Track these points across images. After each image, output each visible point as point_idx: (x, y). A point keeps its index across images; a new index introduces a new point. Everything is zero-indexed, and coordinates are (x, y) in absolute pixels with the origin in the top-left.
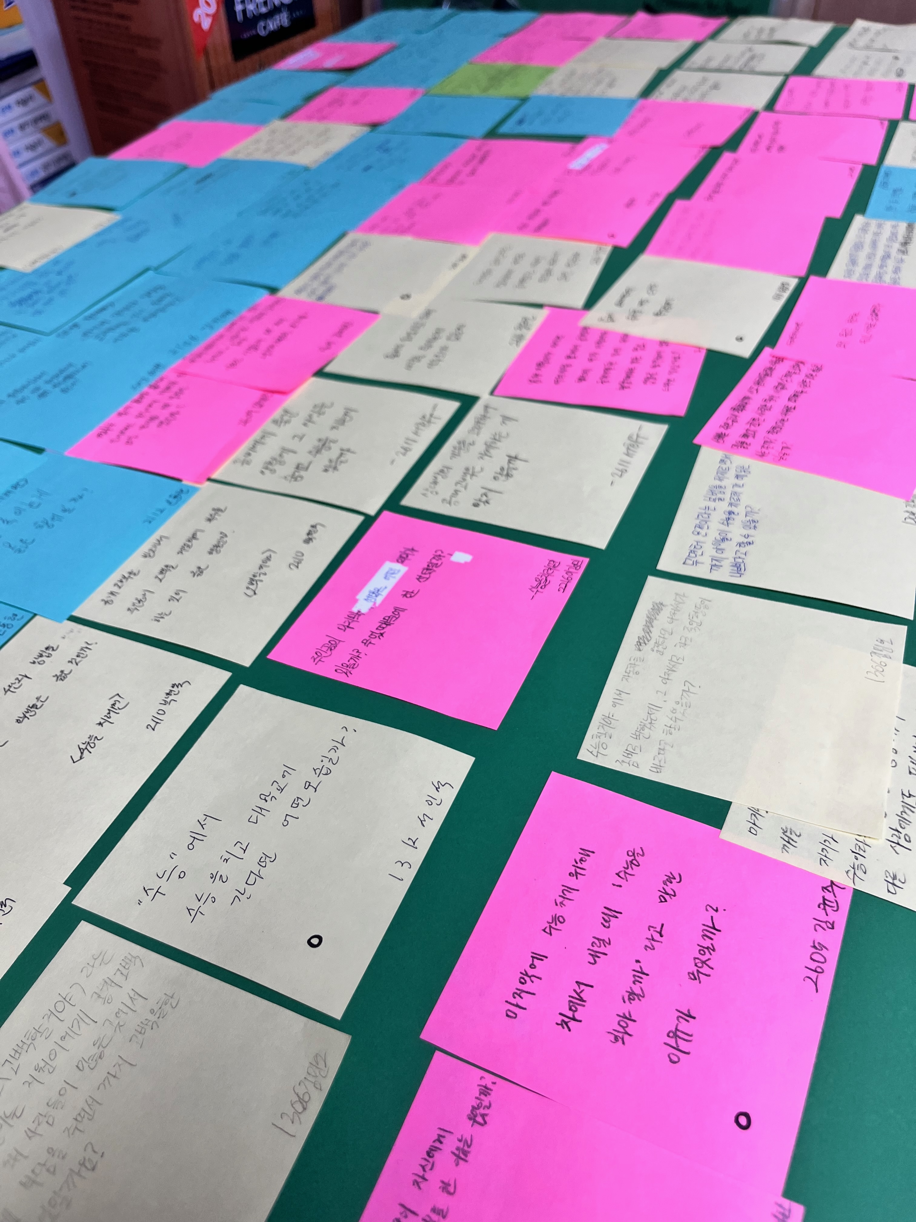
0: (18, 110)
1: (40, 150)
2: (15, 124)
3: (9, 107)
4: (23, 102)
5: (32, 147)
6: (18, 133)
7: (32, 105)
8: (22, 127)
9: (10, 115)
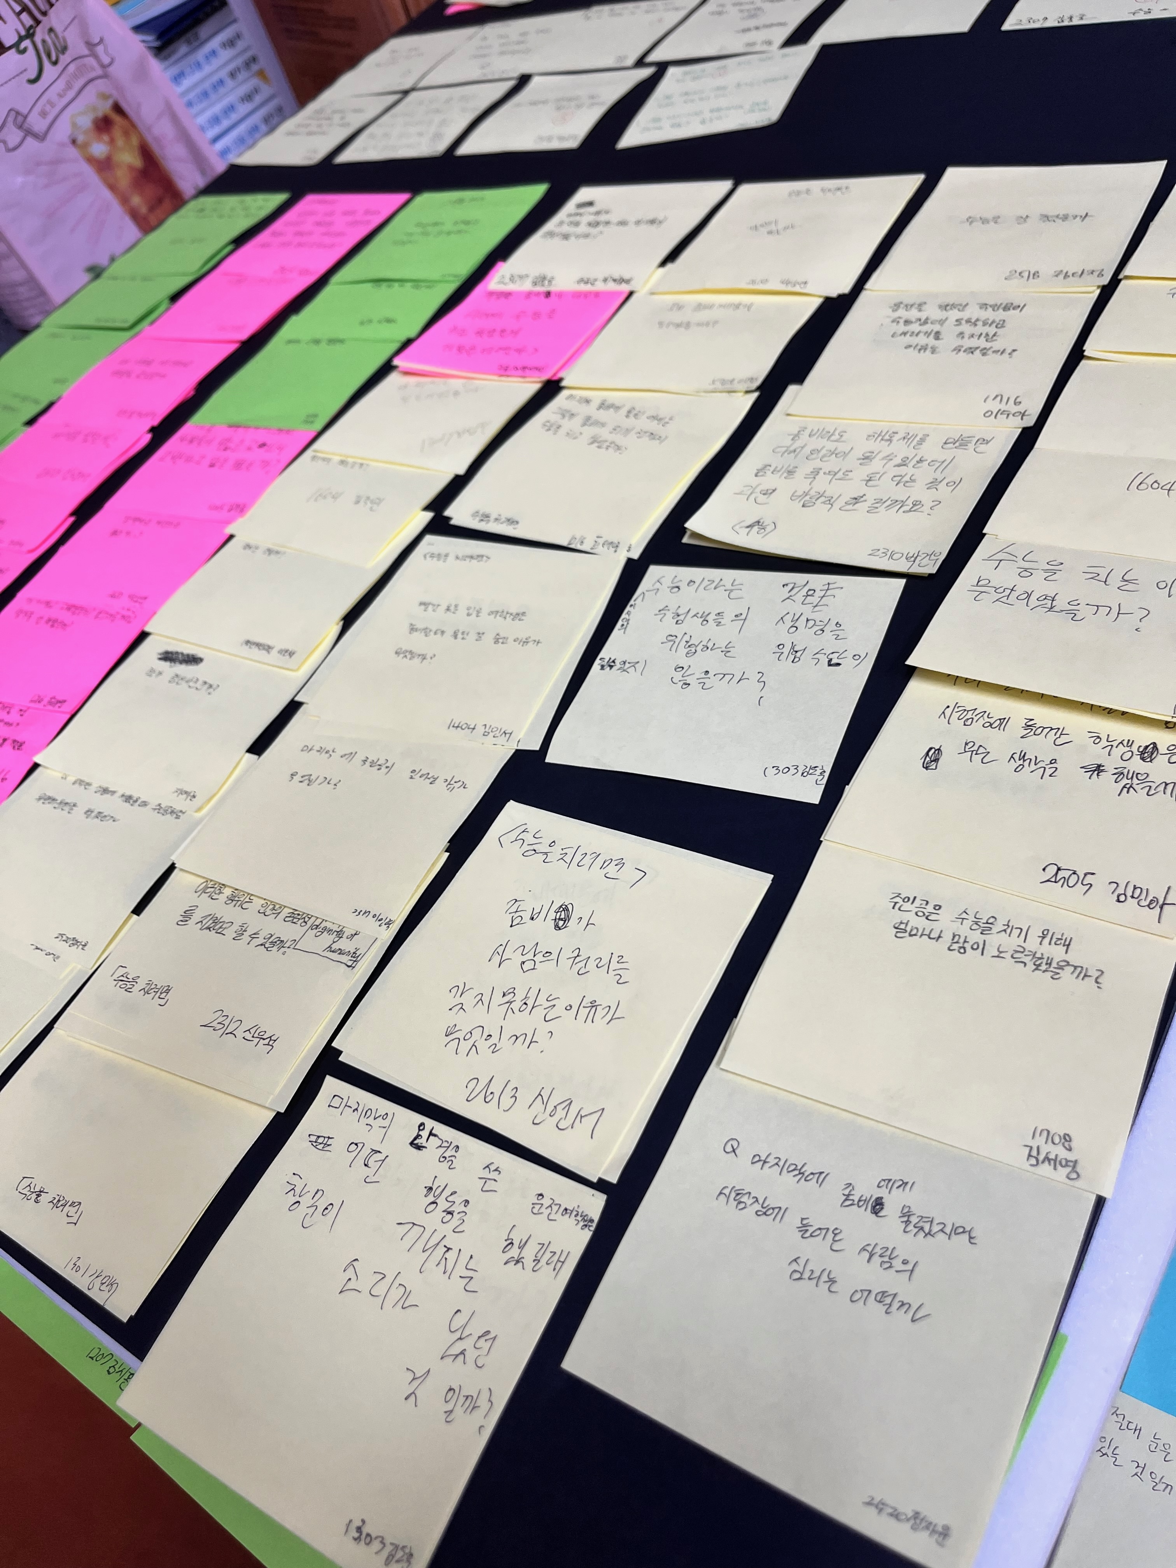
0: (225, 54)
1: (258, 99)
2: (223, 74)
3: (214, 53)
4: (231, 43)
5: (248, 97)
6: (230, 83)
7: (240, 45)
8: (232, 75)
9: (216, 63)
